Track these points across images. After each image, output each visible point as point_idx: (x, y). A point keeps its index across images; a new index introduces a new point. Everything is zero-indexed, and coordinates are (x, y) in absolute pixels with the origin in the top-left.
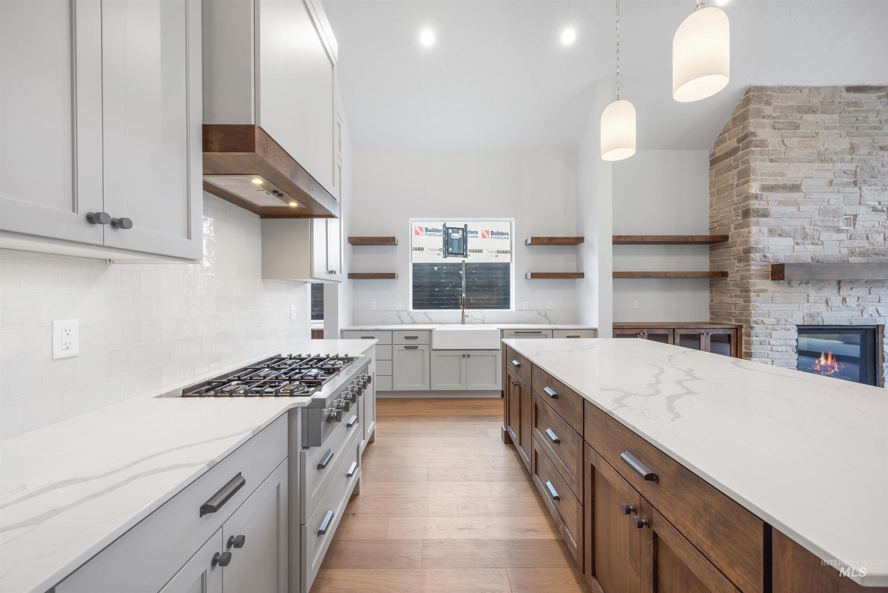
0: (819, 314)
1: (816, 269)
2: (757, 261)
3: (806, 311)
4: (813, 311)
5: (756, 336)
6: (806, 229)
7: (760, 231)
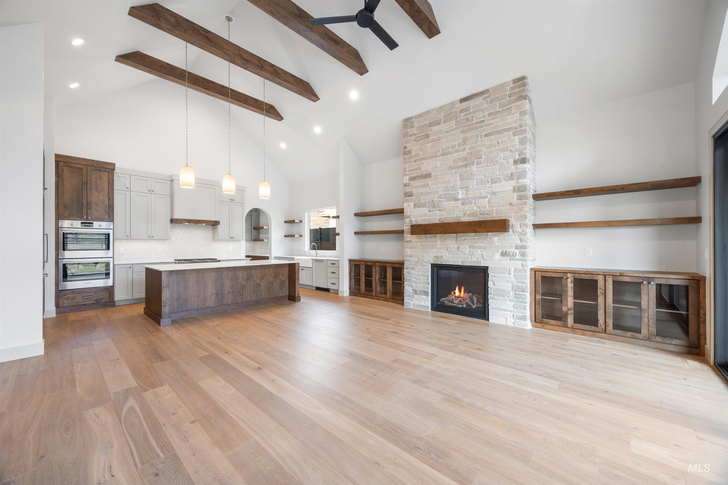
0: (442, 256)
1: (428, 228)
2: (407, 224)
3: (435, 255)
4: (439, 255)
5: (407, 269)
6: (434, 201)
7: (408, 204)
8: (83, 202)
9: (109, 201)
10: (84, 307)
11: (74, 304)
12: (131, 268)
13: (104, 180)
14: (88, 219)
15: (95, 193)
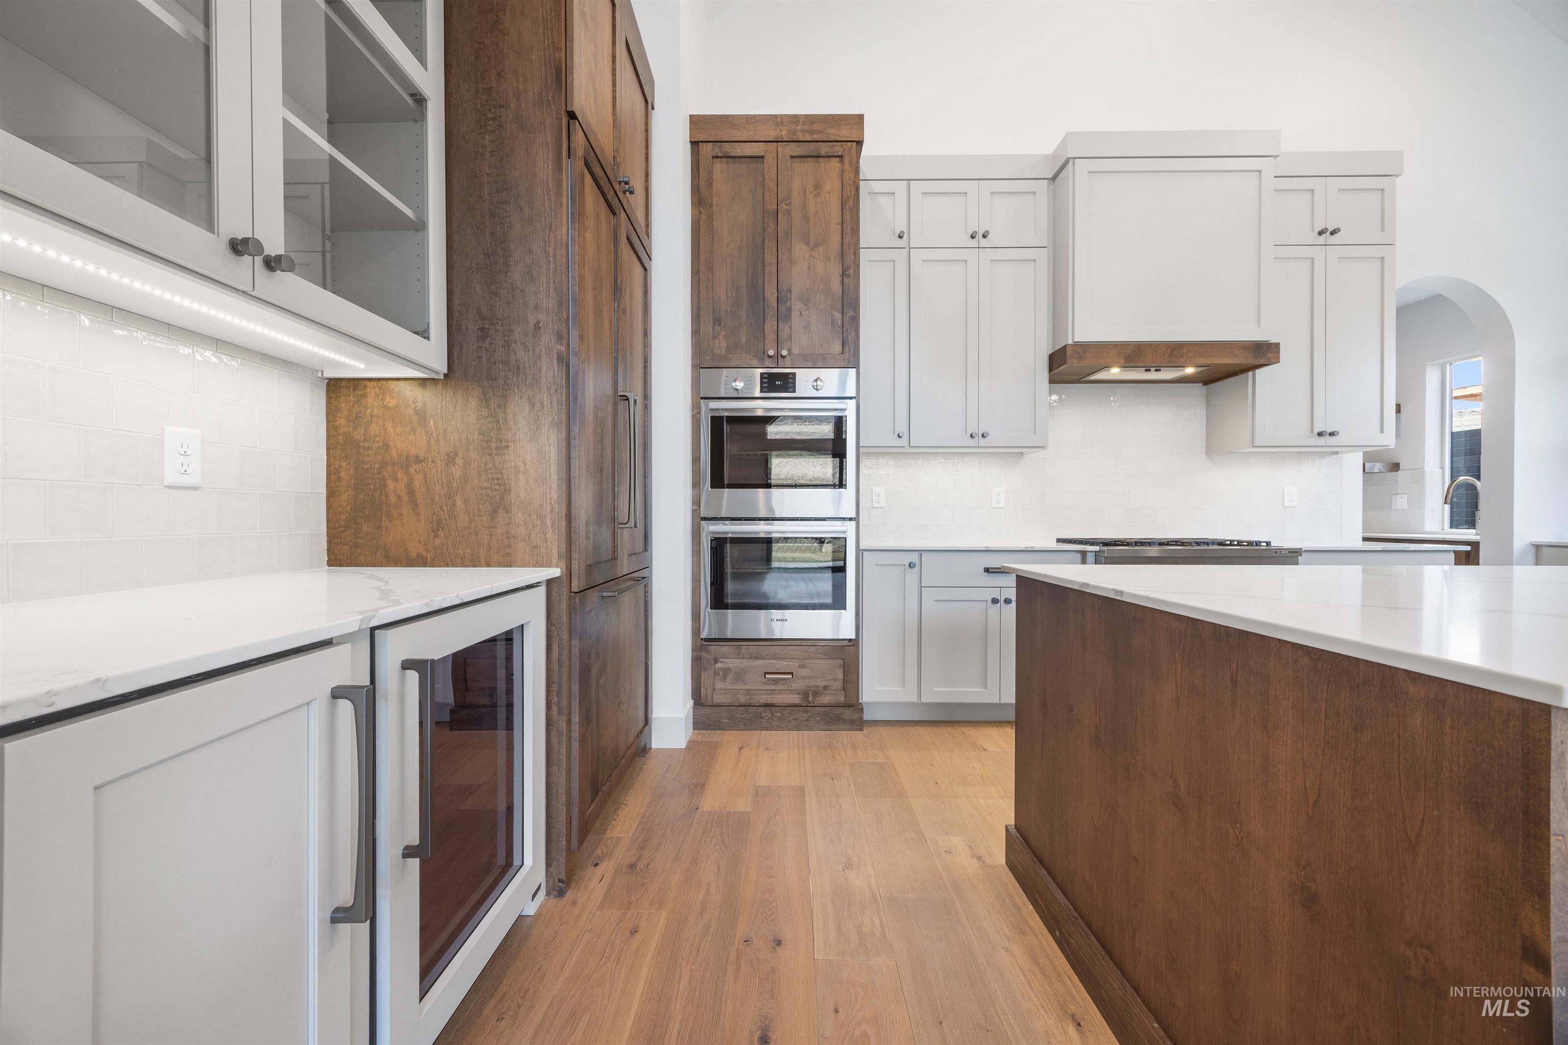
8: (766, 295)
9: (846, 280)
10: (767, 714)
11: (743, 699)
12: (917, 569)
13: (829, 193)
14: (780, 360)
15: (800, 249)
